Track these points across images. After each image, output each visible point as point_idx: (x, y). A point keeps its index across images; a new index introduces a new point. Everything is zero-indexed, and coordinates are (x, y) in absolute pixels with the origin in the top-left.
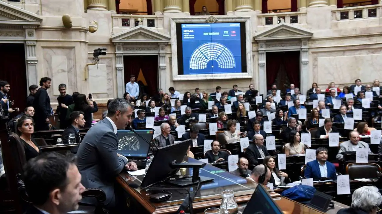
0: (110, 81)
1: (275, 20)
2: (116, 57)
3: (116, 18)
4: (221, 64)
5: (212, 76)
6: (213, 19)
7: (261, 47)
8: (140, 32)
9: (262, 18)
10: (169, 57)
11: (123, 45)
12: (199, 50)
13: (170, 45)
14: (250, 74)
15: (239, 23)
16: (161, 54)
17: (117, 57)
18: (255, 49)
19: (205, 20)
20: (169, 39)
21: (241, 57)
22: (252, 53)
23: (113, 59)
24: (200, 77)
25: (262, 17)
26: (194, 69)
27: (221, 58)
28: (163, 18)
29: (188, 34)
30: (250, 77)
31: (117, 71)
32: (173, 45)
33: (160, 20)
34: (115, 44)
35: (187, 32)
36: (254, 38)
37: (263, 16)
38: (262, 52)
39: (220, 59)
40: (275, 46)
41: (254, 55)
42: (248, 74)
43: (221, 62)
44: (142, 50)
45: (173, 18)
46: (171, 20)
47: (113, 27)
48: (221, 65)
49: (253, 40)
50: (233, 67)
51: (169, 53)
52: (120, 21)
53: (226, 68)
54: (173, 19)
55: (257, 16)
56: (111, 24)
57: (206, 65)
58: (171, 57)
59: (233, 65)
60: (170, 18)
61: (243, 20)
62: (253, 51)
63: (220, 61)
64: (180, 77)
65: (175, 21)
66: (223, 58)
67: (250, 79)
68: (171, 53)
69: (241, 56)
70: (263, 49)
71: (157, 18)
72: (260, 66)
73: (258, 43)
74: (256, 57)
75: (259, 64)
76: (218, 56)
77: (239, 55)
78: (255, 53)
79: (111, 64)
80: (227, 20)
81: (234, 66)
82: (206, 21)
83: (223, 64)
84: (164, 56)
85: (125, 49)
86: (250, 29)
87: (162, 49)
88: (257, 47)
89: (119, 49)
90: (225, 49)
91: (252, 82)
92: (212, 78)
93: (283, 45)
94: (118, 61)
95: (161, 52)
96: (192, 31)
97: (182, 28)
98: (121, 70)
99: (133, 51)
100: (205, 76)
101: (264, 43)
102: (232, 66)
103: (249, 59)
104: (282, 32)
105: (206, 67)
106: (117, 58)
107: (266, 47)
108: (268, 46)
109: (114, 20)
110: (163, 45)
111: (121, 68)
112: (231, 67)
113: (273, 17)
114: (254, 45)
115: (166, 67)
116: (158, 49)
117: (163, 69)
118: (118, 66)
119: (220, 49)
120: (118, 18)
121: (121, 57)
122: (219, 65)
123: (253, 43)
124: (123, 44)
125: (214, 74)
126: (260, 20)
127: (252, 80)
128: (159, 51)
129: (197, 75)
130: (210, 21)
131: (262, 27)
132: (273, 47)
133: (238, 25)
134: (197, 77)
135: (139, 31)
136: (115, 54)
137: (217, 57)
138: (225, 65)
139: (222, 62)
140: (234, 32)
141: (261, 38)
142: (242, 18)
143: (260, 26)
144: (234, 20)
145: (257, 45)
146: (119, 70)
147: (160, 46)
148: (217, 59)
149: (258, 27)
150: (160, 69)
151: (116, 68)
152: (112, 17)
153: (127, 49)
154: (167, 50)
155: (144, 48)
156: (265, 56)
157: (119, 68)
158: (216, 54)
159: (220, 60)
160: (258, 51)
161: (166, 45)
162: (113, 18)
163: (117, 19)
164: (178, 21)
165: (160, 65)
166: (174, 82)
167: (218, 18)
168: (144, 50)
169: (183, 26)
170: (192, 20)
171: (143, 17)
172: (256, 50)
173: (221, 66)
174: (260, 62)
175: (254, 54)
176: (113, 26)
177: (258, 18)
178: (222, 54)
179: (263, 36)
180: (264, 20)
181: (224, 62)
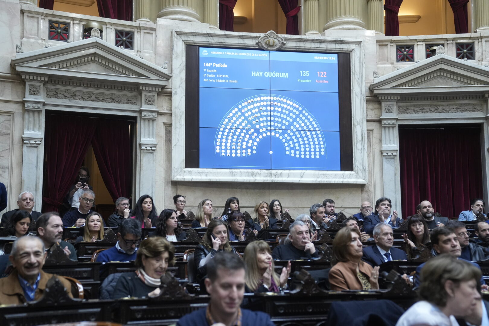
0: (4, 172)
1: (420, 51)
2: (26, 111)
3: (32, 14)
4: (292, 146)
5: (271, 175)
6: (275, 40)
7: (389, 111)
8: (95, 54)
9: (389, 46)
10: (164, 124)
11: (45, 83)
12: (240, 110)
13: (170, 94)
14: (361, 174)
15: (336, 55)
16: (144, 114)
17: (28, 111)
18: (373, 115)
19: (257, 41)
20: (168, 77)
21: (338, 133)
22: (365, 126)
23: (15, 114)
24: (241, 175)
25: (389, 44)
26: (226, 156)
27: (291, 134)
28: (155, 30)
29: (215, 71)
30: (360, 181)
31: (24, 146)
32: (176, 93)
33: (148, 35)
34: (23, 77)
35: (211, 68)
36: (371, 89)
37: (392, 41)
38: (391, 122)
39: (289, 135)
40: (422, 111)
41: (372, 130)
42: (358, 174)
43: (291, 142)
44: (97, 99)
45: (178, 30)
46: (175, 34)
47: (22, 38)
48: (291, 149)
49: (368, 94)
50: (320, 155)
51: (165, 114)
52: (44, 26)
53: (303, 156)
54: (180, 34)
55: (378, 41)
56: (17, 30)
57: (255, 148)
58: (170, 125)
59: (320, 151)
60: (172, 32)
61: (345, 47)
62: (368, 121)
63: (289, 141)
64: (190, 173)
65: (183, 38)
66: (297, 133)
67: (361, 187)
68: (171, 114)
69: (340, 131)
70: (394, 115)
71: (140, 28)
72: (384, 156)
73: (379, 103)
74: (376, 134)
75: (382, 152)
76: (284, 127)
77: (336, 127)
78: (374, 126)
79: (9, 129)
80: (308, 45)
81: (323, 153)
82: (257, 44)
83: (297, 148)
84: (153, 120)
85: (51, 94)
86: (361, 68)
87: (150, 102)
88: (377, 111)
89: (34, 92)
90: (301, 112)
91: (365, 195)
92: (269, 179)
93: (440, 108)
94: (29, 122)
95: (145, 107)
96: (225, 66)
97: (200, 56)
98: (37, 146)
99: (72, 100)
100: (253, 174)
101: (395, 103)
102: (318, 153)
103: (360, 138)
104: (439, 76)
105: (254, 152)
106: (26, 116)
107: (400, 112)
108: (403, 110)
109: (26, 20)
110: (152, 91)
111: (36, 139)
112: (315, 155)
113: (416, 44)
114: (371, 106)
115: (155, 145)
116: (139, 103)
117: (148, 151)
118: (28, 133)
119: (290, 111)
120: (40, 17)
121: (39, 112)
122: (287, 149)
123: (368, 101)
124: (46, 79)
125: (274, 171)
126: (385, 50)
127: (366, 188)
128: (141, 107)
129: (234, 170)
130: (268, 45)
131: (390, 65)
132: (415, 112)
133: (334, 58)
134: (232, 174)
135: (92, 51)
136: (23, 103)
137: (283, 130)
138: (300, 151)
139: (294, 143)
140: (323, 74)
141: (387, 90)
142: (342, 42)
143: (385, 64)
144: (323, 46)
145: (377, 106)
146: (31, 146)
147: (144, 94)
148: (283, 134)
149: (380, 66)
150: (141, 149)
151: (23, 139)
152: (22, 12)
153: (57, 94)
154: (161, 105)
155: (103, 95)
156: (396, 132)
157: (30, 139)
158: (281, 123)
159: (288, 138)
160: (380, 121)
161: (159, 94)
162: (25, 14)
163: (36, 20)
164: (191, 39)
165: (141, 140)
166: (175, 184)
167: (286, 39)
168: (102, 100)
169: (204, 52)
170: (226, 39)
171: (106, 24)
172: (374, 118)
173: (293, 151)
174: (386, 147)
175: (370, 128)
176: (25, 35)
177: (379, 45)
178: (295, 123)
179: (395, 84)
180: (392, 52)
181: (298, 142)
